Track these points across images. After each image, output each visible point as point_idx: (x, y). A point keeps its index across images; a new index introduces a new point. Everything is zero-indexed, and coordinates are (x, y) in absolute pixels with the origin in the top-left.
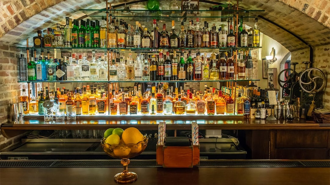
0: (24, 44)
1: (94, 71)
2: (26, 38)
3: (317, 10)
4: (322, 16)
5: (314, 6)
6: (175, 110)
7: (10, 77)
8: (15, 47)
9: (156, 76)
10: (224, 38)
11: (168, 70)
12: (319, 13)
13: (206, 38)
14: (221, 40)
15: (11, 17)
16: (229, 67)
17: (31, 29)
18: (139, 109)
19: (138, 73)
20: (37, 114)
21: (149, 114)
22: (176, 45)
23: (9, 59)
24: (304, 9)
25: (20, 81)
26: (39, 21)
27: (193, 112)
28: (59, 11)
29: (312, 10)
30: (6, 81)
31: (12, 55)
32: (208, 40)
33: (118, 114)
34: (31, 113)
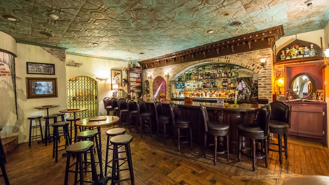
0: (176, 80)
1: (190, 86)
2: (177, 79)
3: (246, 65)
4: (248, 66)
5: (245, 64)
6: (210, 96)
7: (173, 88)
8: (175, 81)
9: (204, 87)
10: (223, 75)
11: (208, 85)
12: (247, 66)
13: (218, 75)
14: (222, 76)
15: (173, 75)
16: (226, 84)
17: (177, 77)
18: (200, 96)
19: (200, 86)
20: (179, 96)
21: (203, 97)
22: (210, 78)
23: (173, 84)
24: (241, 65)
25: (176, 89)
26: (178, 75)
27: (215, 97)
28: (182, 72)
29: (244, 65)
30: (173, 89)
31: (174, 83)
32: (218, 76)
33: (196, 97)
34: (177, 96)
